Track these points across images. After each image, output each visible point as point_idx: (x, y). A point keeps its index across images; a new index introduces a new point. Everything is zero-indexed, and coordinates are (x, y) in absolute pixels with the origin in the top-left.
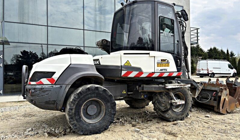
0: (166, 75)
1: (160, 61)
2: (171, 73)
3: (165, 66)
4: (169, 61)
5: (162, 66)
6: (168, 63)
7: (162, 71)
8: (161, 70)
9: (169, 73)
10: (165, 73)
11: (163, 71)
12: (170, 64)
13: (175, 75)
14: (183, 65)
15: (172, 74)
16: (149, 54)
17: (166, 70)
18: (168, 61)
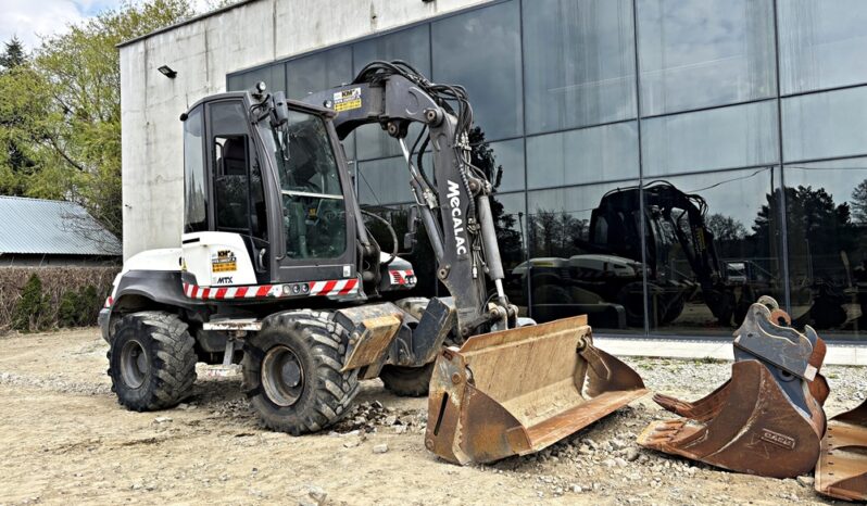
0: (231, 294)
1: (217, 257)
2: (243, 287)
3: (227, 269)
4: (236, 256)
5: (222, 270)
6: (233, 260)
7: (222, 284)
8: (221, 280)
9: (236, 289)
10: (229, 289)
11: (225, 284)
12: (238, 263)
13: (252, 293)
14: (462, 251)
15: (245, 291)
16: (197, 240)
17: (230, 279)
18: (232, 255)
